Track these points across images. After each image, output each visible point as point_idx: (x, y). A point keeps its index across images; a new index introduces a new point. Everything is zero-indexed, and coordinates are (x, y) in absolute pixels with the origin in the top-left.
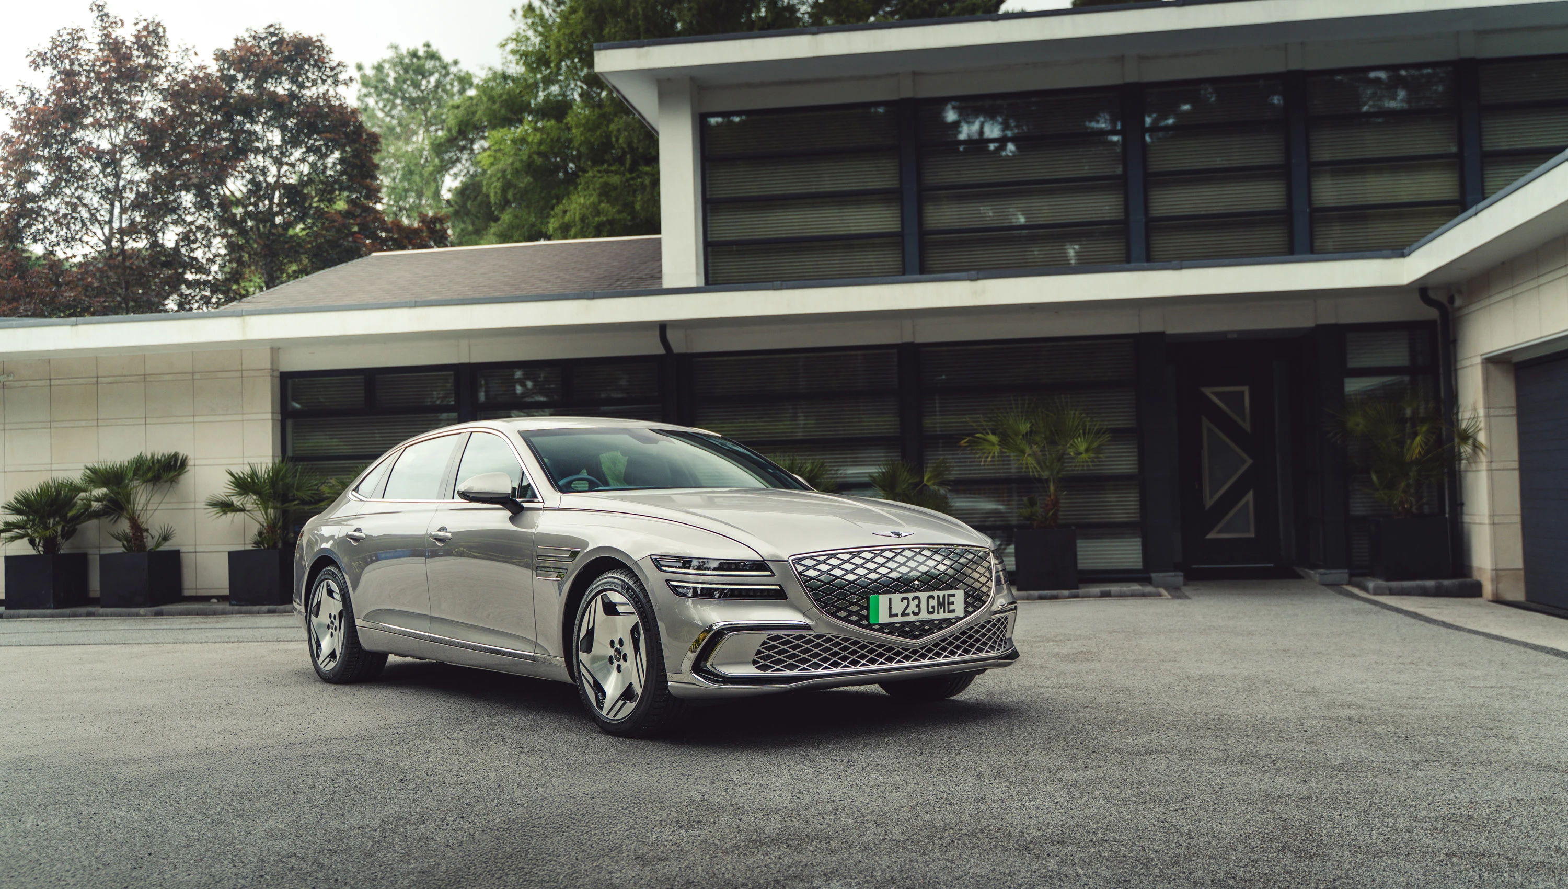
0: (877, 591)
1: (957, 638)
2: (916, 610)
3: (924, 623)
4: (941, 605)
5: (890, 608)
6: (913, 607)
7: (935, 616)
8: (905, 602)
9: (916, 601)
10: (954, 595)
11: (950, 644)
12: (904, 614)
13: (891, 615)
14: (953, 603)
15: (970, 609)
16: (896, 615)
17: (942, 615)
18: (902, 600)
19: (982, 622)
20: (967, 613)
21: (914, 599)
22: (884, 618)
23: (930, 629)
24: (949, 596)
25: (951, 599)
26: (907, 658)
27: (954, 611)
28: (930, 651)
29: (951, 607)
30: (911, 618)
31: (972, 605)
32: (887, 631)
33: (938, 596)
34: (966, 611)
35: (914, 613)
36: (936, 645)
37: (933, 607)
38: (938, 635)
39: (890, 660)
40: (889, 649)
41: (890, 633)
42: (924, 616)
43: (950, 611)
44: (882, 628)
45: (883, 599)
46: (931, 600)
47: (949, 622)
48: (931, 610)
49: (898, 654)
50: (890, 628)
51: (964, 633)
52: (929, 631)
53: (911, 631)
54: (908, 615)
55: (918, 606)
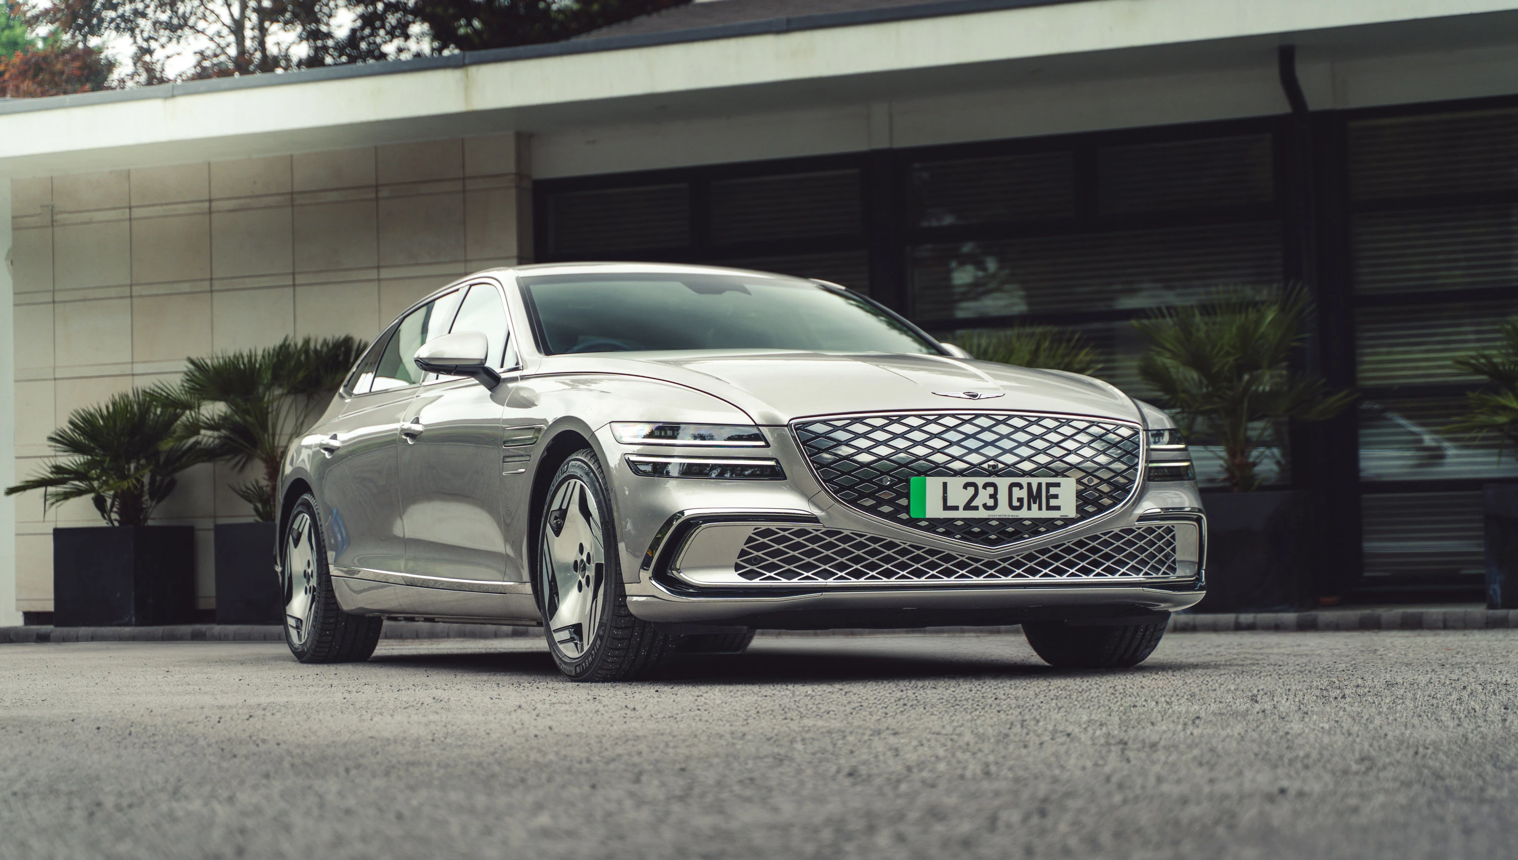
0: (925, 473)
1: (1069, 551)
2: (991, 503)
3: (1004, 522)
4: (1034, 497)
5: (945, 499)
6: (984, 497)
7: (1023, 513)
8: (971, 490)
9: (991, 490)
10: (1058, 485)
11: (1056, 557)
12: (968, 507)
13: (946, 508)
14: (1056, 496)
15: (1090, 509)
16: (956, 508)
17: (1035, 513)
18: (966, 486)
19: (1116, 530)
20: (1083, 514)
21: (985, 486)
22: (934, 510)
23: (1016, 533)
24: (1049, 485)
25: (1053, 491)
26: (977, 572)
27: (1058, 508)
28: (1018, 565)
29: (1053, 502)
30: (982, 514)
31: (1095, 502)
32: (941, 530)
33: (1029, 485)
34: (1079, 509)
35: (985, 506)
36: (1030, 557)
37: (1020, 500)
38: (1030, 542)
39: (948, 573)
40: (948, 558)
41: (947, 534)
42: (1003, 511)
43: (1049, 508)
44: (933, 525)
45: (933, 484)
46: (1015, 490)
47: (1050, 524)
48: (1015, 503)
49: (962, 565)
50: (947, 527)
51: (1081, 544)
52: (1016, 536)
53: (982, 533)
54: (976, 508)
55: (994, 496)
